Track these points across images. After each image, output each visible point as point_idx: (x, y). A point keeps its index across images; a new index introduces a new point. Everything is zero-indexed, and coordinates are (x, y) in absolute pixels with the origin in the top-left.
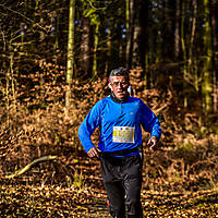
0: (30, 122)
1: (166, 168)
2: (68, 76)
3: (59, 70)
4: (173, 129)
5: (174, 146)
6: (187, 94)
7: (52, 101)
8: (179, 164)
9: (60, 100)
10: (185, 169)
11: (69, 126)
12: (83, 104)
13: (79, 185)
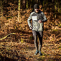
0: (7, 22)
1: (49, 37)
2: (19, 8)
3: (16, 6)
4: (51, 25)
5: (52, 30)
6: (56, 13)
7: (14, 16)
8: (53, 35)
9: (16, 16)
10: (55, 37)
11: (19, 24)
12: (23, 17)
13: (22, 42)
